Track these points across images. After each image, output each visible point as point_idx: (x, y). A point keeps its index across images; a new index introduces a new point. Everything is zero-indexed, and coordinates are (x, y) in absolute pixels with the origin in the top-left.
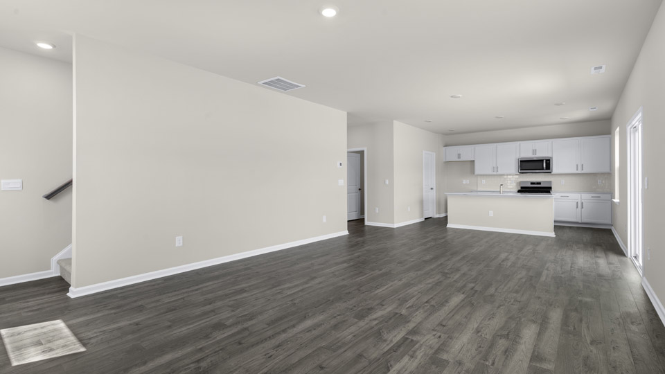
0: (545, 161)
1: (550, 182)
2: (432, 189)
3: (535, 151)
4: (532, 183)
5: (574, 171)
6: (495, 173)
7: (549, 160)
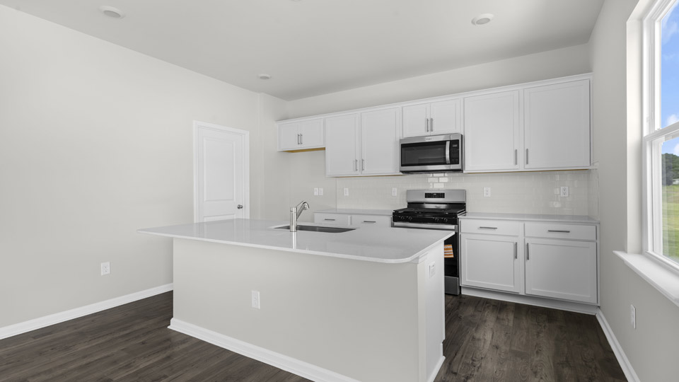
0: (448, 144)
1: (464, 192)
2: (240, 207)
3: (430, 123)
4: (428, 195)
5: (509, 166)
6: (358, 173)
7: (456, 142)
